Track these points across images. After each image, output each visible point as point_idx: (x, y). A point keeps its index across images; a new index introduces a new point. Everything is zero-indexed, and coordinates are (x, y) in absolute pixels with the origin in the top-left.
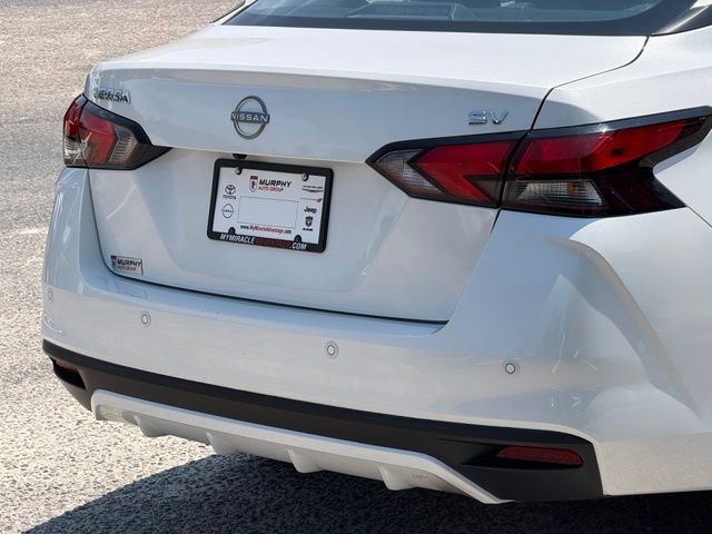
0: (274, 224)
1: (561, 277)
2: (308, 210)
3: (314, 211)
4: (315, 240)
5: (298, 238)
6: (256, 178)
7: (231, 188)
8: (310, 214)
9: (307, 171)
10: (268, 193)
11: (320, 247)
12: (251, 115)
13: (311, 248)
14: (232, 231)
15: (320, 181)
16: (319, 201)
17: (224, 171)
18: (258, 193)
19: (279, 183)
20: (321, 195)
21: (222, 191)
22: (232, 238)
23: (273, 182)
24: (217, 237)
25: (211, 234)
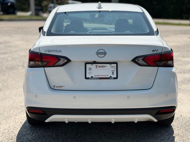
1: (172, 78)
2: (112, 71)
3: (114, 71)
4: (115, 76)
5: (111, 77)
6: (97, 66)
7: (90, 68)
8: (113, 72)
9: (110, 63)
10: (101, 68)
11: (117, 78)
12: (100, 53)
13: (114, 78)
15: (115, 65)
16: (115, 69)
18: (98, 68)
19: (103, 66)
20: (116, 68)
21: (88, 69)
22: (92, 78)
23: (102, 66)
24: (88, 78)
25: (86, 78)
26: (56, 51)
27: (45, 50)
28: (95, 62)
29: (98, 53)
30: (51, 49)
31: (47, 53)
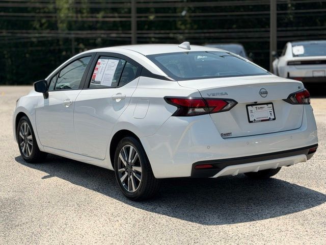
0: (263, 116)
2: (270, 112)
4: (274, 118)
5: (270, 118)
6: (257, 107)
7: (251, 111)
9: (267, 104)
10: (260, 110)
12: (264, 93)
13: (273, 120)
14: (255, 120)
15: (271, 105)
16: (271, 109)
17: (248, 107)
18: (258, 110)
19: (262, 107)
21: (249, 112)
24: (252, 122)
25: (250, 122)
26: (222, 94)
27: (208, 94)
28: (255, 104)
29: (261, 93)
30: (215, 92)
31: (211, 97)
